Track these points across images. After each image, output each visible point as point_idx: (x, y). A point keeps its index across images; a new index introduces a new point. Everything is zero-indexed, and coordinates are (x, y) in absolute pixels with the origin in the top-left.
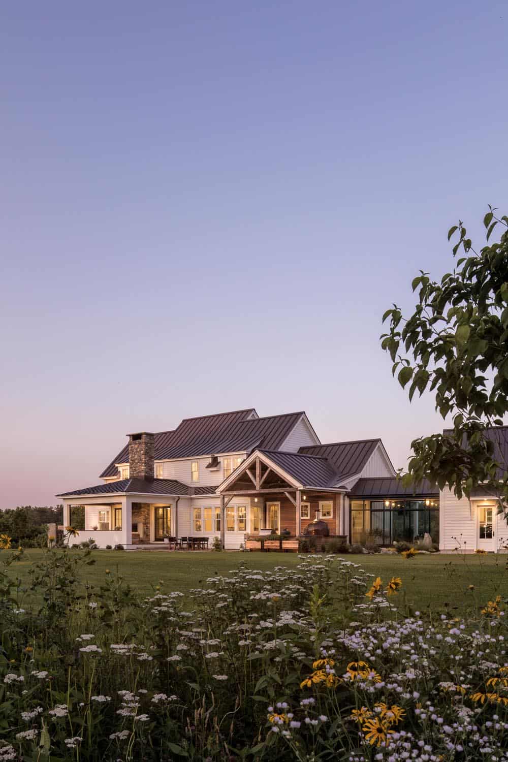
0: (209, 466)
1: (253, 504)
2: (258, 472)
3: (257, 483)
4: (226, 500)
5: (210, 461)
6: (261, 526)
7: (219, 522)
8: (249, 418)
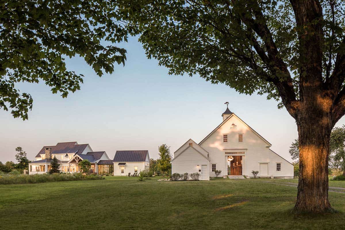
0: (66, 156)
1: (76, 166)
2: (77, 159)
3: (77, 161)
4: (70, 164)
5: (66, 155)
6: (78, 171)
7: (68, 170)
8: (75, 144)
